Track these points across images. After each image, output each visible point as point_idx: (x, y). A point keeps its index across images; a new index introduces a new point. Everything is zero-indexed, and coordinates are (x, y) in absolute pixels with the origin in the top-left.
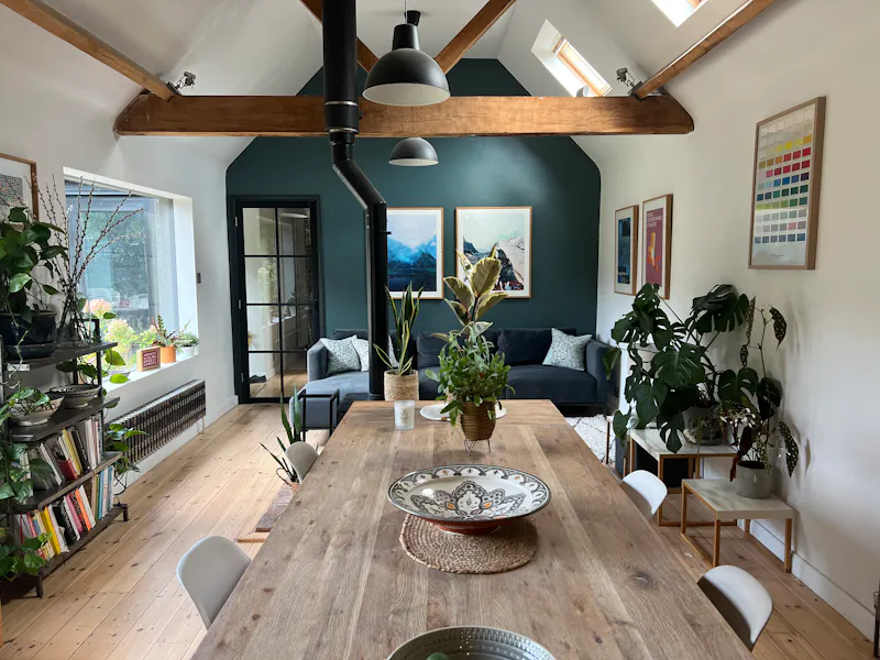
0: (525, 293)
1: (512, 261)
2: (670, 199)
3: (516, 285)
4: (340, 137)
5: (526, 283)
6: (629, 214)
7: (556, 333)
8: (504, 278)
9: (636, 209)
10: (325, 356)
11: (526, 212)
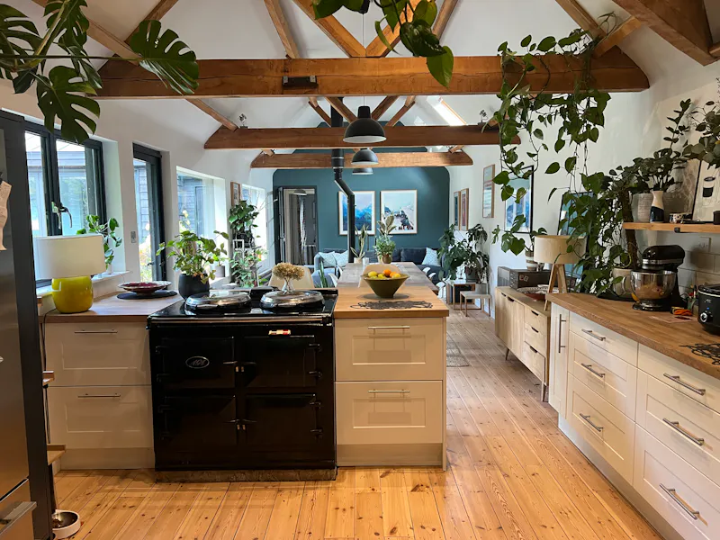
0: (414, 231)
1: (408, 216)
2: (468, 190)
3: (410, 227)
4: (337, 171)
5: (415, 227)
6: (457, 195)
7: (428, 249)
8: (404, 224)
9: (460, 193)
10: (321, 260)
11: (415, 192)
